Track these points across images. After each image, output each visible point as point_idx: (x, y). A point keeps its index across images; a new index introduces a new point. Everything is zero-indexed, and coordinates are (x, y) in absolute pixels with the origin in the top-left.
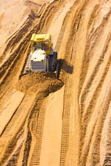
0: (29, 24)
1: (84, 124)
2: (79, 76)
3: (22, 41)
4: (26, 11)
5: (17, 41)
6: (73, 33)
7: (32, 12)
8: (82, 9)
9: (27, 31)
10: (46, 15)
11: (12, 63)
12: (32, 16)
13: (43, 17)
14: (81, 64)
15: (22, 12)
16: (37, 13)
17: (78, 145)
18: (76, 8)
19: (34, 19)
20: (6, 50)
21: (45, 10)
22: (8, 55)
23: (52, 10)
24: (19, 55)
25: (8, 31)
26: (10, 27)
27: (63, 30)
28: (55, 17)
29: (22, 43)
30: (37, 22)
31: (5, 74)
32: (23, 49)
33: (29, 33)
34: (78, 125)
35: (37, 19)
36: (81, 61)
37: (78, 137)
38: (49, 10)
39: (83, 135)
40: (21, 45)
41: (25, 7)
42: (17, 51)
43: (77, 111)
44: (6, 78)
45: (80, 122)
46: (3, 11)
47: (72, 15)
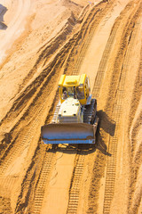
0: (68, 30)
1: (134, 165)
2: (130, 102)
3: (58, 51)
4: (65, 14)
5: (52, 52)
6: (124, 46)
7: (73, 15)
8: (136, 16)
9: (65, 39)
10: (89, 20)
11: (45, 80)
12: (72, 21)
13: (86, 22)
14: (133, 88)
15: (60, 14)
16: (78, 17)
17: (127, 191)
18: (128, 13)
19: (74, 24)
20: (38, 62)
21: (88, 13)
22: (40, 69)
23: (98, 14)
24: (55, 70)
25: (40, 38)
26: (43, 33)
27: (110, 41)
28: (101, 24)
29: (59, 55)
30: (77, 28)
31: (36, 93)
32: (60, 62)
33: (67, 41)
34: (127, 167)
35: (78, 25)
36: (133, 83)
37: (127, 182)
38: (93, 13)
39: (133, 180)
40: (57, 57)
41: (64, 9)
42: (52, 65)
43: (126, 147)
44: (36, 99)
45: (131, 163)
46: (34, 11)
47: (123, 23)
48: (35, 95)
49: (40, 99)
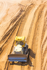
0: (20, 14)
1: (43, 58)
2: (41, 37)
3: (17, 21)
4: (19, 9)
5: (15, 21)
6: (38, 19)
7: (22, 9)
8: (42, 9)
9: (19, 17)
10: (27, 11)
11: (13, 30)
12: (21, 11)
13: (26, 11)
14: (42, 32)
15: (17, 9)
16: (24, 10)
17: (40, 66)
18: (40, 8)
20: (10, 24)
21: (27, 8)
22: (11, 27)
23: (30, 9)
24: (16, 27)
25: (11, 16)
26: (12, 15)
27: (34, 17)
28: (31, 12)
29: (17, 22)
30: (23, 13)
31: (10, 34)
32: (17, 24)
33: (20, 17)
34: (40, 58)
37: (40, 63)
38: (28, 8)
39: (42, 62)
40: (16, 23)
41: (19, 7)
42: (15, 25)
43: (40, 52)
44: (10, 36)
46: (9, 8)
47: (38, 11)
48: (9, 35)
49: (11, 36)
